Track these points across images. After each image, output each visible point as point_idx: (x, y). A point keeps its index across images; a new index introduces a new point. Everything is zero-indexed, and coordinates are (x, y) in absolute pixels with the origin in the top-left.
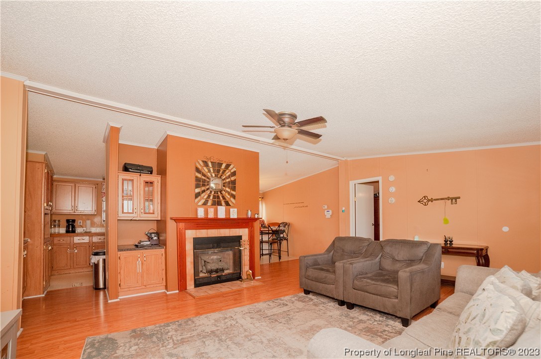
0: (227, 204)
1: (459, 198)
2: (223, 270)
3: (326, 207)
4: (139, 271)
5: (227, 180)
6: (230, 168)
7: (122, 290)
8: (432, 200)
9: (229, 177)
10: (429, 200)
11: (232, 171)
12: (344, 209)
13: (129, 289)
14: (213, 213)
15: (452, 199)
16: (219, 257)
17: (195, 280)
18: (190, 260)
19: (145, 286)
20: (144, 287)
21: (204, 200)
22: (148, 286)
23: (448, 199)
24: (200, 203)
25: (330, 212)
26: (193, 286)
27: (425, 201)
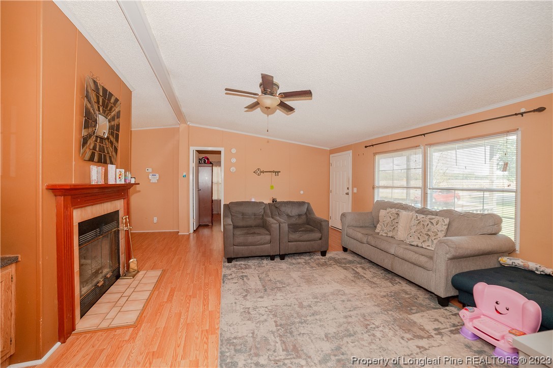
1: (280, 172)
8: (263, 172)
10: (261, 172)
12: (184, 174)
15: (276, 172)
17: (81, 305)
23: (273, 172)
24: (87, 158)
25: (157, 177)
26: (79, 317)
27: (259, 172)
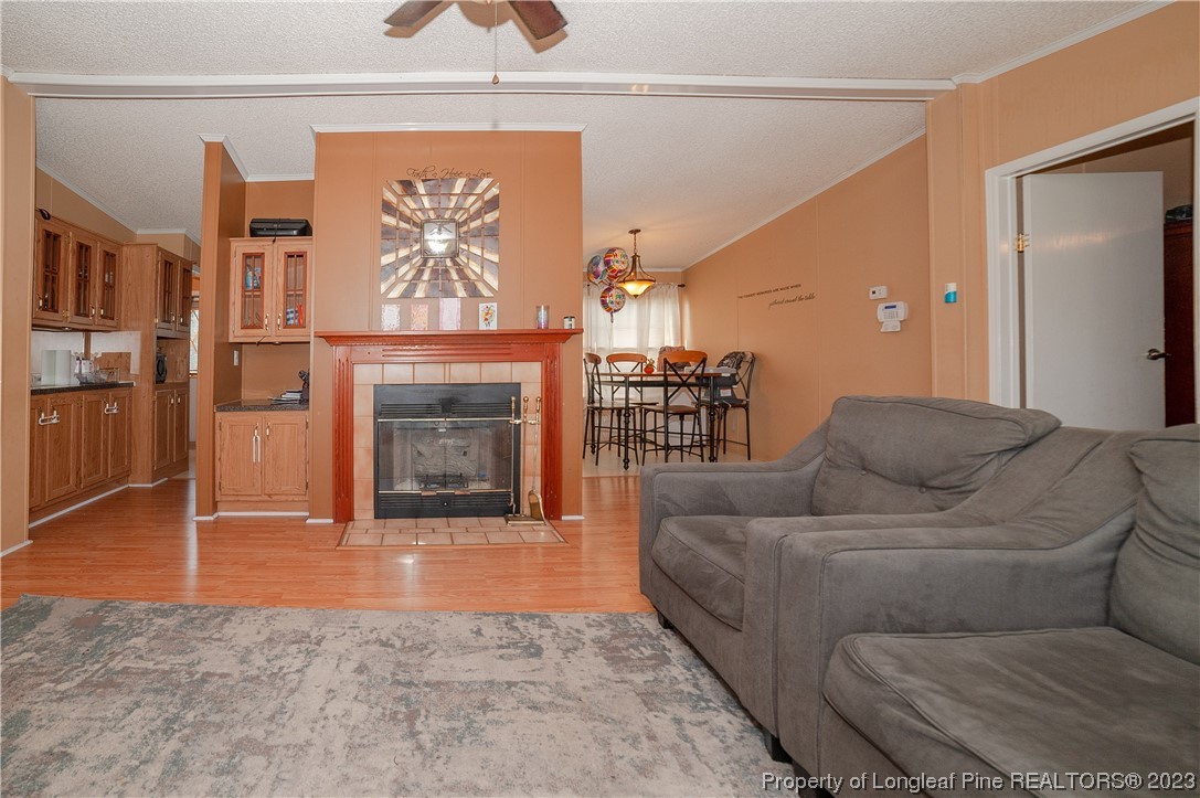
0: (473, 292)
2: (461, 480)
3: (882, 291)
4: (257, 459)
5: (474, 225)
6: (479, 190)
7: (224, 498)
9: (479, 214)
11: (487, 197)
12: (952, 287)
13: (237, 498)
14: (426, 319)
16: (461, 443)
17: (377, 498)
18: (363, 443)
19: (269, 496)
20: (267, 498)
21: (406, 285)
22: (275, 498)
24: (394, 294)
25: (902, 311)
26: (371, 514)
